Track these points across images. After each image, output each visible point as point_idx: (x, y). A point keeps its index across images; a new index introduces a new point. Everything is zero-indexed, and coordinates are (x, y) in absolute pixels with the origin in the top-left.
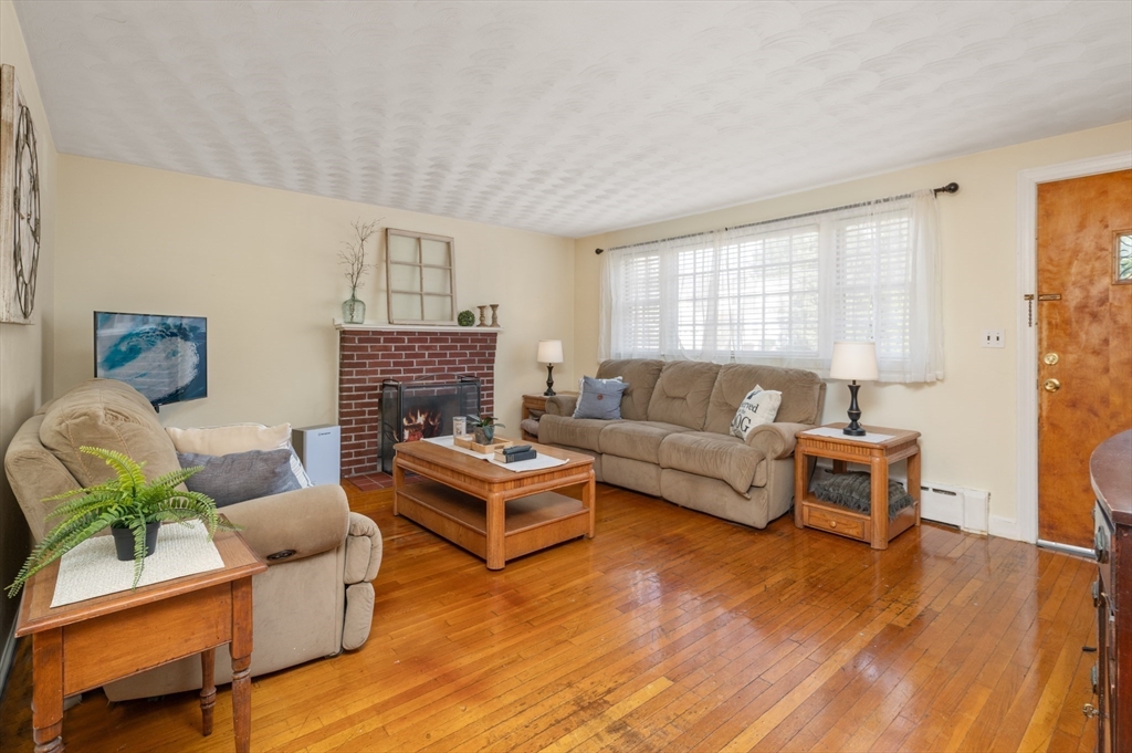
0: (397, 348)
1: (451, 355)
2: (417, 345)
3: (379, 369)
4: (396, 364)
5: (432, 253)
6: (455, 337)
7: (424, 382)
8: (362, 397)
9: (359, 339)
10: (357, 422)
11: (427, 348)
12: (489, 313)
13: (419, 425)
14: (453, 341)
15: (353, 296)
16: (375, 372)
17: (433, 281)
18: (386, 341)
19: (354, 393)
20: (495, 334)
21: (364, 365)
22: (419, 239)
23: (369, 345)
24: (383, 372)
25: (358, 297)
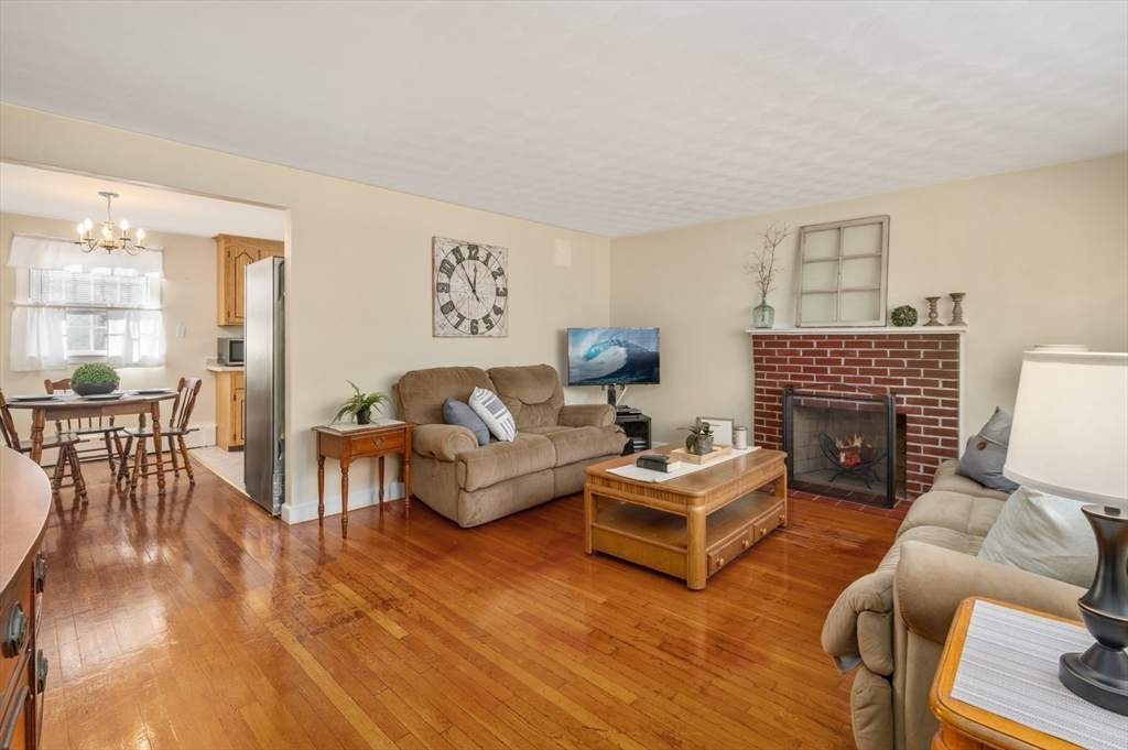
0: (805, 353)
1: (878, 363)
2: (829, 350)
3: (789, 374)
4: (806, 370)
7: (842, 392)
8: (773, 400)
9: (766, 343)
10: (769, 423)
11: (843, 354)
13: (856, 447)
14: (877, 345)
15: (764, 302)
16: (786, 377)
17: (856, 274)
18: (792, 345)
19: (765, 395)
21: (773, 368)
23: (776, 349)
24: (793, 377)
25: (768, 303)
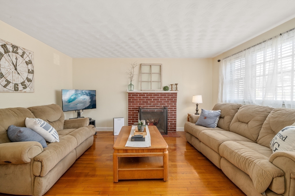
0: (143, 98)
1: (161, 100)
2: (149, 97)
3: (138, 103)
4: (143, 102)
5: (155, 69)
6: (162, 94)
7: (152, 107)
8: (134, 111)
9: (132, 95)
10: (132, 117)
11: (153, 98)
12: (174, 87)
13: (152, 122)
14: (161, 95)
15: (131, 83)
16: (137, 104)
17: (155, 78)
18: (140, 95)
19: (131, 109)
20: (176, 93)
21: (134, 102)
22: (151, 66)
23: (135, 97)
24: (139, 104)
25: (132, 84)
